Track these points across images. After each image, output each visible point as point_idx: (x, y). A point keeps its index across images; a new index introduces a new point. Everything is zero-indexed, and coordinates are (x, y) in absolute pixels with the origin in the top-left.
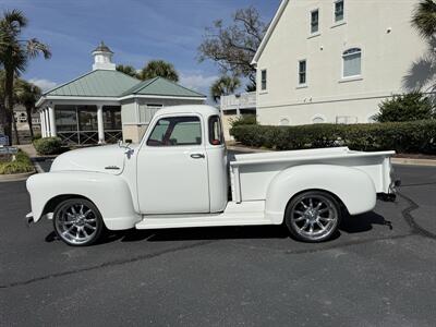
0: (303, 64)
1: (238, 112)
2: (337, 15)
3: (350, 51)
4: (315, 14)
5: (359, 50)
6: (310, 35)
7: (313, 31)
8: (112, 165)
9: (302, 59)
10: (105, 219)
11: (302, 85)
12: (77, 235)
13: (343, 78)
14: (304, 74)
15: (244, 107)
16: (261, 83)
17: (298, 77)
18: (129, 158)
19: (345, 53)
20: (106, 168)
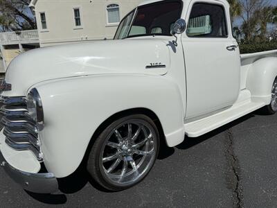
0: (77, 11)
1: (20, 46)
3: (111, 5)
5: (117, 5)
8: (154, 62)
9: (76, 7)
10: (167, 135)
11: (78, 27)
12: (123, 172)
13: (108, 24)
14: (79, 19)
15: (25, 42)
16: (41, 23)
17: (74, 21)
18: (175, 51)
19: (108, 7)
20: (148, 67)
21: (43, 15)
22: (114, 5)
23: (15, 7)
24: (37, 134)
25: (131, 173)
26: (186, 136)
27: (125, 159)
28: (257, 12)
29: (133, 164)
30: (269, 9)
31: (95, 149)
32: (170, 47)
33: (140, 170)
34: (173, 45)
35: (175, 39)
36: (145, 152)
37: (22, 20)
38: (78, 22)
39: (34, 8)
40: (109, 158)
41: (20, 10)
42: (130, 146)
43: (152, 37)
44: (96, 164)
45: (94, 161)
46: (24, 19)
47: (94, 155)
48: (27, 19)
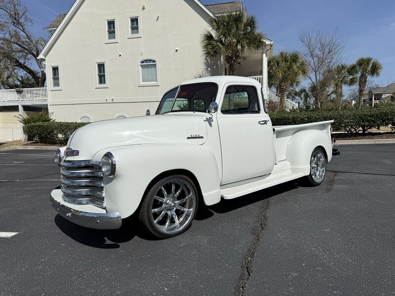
0: (101, 67)
1: (21, 108)
2: (133, 28)
3: (146, 61)
4: (111, 24)
5: (154, 61)
6: (108, 41)
7: (110, 38)
8: (194, 134)
9: (101, 61)
10: (204, 194)
11: (102, 85)
12: (167, 224)
13: (142, 83)
14: (104, 76)
15: (28, 103)
16: (52, 79)
17: (97, 77)
18: (211, 125)
19: (142, 62)
20: (189, 138)
21: (55, 70)
22: (150, 60)
23: (16, 57)
24: (103, 187)
25: (174, 226)
26: (222, 198)
27: (169, 213)
28: (330, 71)
29: (176, 218)
30: (343, 67)
31: (147, 200)
32: (207, 122)
33: (181, 224)
34: (209, 121)
35: (211, 116)
36: (186, 209)
37: (22, 73)
38: (102, 79)
39: (44, 60)
40: (156, 210)
41: (22, 61)
42: (173, 202)
43: (192, 113)
44: (147, 211)
45: (146, 209)
46: (25, 72)
47: (146, 204)
48: (31, 72)
